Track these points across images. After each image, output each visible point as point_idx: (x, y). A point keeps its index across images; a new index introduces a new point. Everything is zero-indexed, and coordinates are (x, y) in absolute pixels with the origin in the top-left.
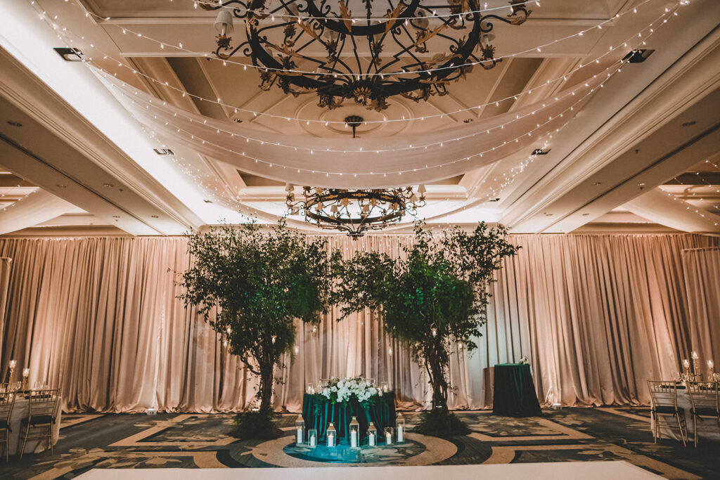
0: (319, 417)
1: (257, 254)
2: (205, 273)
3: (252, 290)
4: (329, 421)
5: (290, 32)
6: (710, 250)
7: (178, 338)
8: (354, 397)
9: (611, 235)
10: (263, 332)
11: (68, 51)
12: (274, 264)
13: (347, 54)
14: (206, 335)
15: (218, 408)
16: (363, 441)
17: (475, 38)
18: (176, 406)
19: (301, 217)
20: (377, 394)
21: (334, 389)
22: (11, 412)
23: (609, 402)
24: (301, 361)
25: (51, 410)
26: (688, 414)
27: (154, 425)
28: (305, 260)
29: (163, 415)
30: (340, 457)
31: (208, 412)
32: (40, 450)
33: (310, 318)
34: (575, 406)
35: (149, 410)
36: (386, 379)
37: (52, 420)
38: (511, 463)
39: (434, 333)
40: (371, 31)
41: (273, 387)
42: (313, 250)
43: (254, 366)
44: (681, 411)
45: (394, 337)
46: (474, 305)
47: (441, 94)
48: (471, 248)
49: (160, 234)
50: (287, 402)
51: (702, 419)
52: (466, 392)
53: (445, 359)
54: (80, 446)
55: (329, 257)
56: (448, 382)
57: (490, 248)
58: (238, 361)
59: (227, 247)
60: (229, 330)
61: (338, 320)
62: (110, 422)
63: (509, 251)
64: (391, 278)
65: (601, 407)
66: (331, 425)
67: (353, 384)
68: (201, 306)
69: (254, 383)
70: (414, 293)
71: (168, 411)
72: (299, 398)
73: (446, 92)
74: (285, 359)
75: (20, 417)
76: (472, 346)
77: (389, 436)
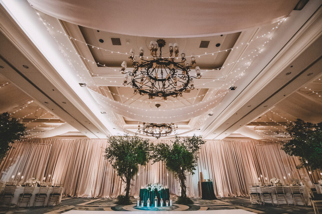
0: (145, 196)
1: (128, 143)
2: (112, 149)
3: (126, 155)
4: (148, 198)
5: (142, 80)
6: (264, 145)
7: (100, 172)
8: (156, 190)
9: (235, 141)
10: (128, 168)
11: (82, 84)
12: (133, 147)
13: (157, 85)
14: (110, 171)
15: (111, 196)
16: (159, 205)
17: (188, 82)
18: (97, 196)
19: (142, 133)
20: (164, 189)
21: (150, 187)
22: (48, 190)
23: (239, 196)
24: (139, 179)
25: (59, 191)
26: (261, 195)
27: (90, 201)
28: (142, 145)
29: (93, 198)
30: (151, 209)
31: (108, 198)
32: (54, 205)
33: (143, 164)
34: (228, 197)
35: (89, 196)
36: (166, 184)
37: (59, 194)
38: (207, 210)
39: (181, 168)
40: (163, 80)
41: (130, 187)
42: (145, 142)
43: (125, 180)
44: (259, 194)
45: (169, 171)
46: (193, 160)
47: (181, 96)
48: (192, 142)
49: (98, 138)
50: (134, 195)
51: (265, 196)
52: (192, 192)
53: (185, 178)
54: (67, 205)
55: (150, 145)
56: (186, 185)
57: (197, 142)
58: (119, 178)
59: (119, 141)
60: (118, 167)
61: (152, 164)
62: (76, 200)
63: (203, 143)
64: (168, 151)
65: (236, 197)
66: (149, 199)
67: (156, 185)
68: (109, 159)
69: (124, 185)
70: (175, 155)
71: (94, 197)
72: (138, 193)
73: (182, 96)
74: (135, 177)
75: (50, 193)
76: (193, 173)
77: (167, 203)
